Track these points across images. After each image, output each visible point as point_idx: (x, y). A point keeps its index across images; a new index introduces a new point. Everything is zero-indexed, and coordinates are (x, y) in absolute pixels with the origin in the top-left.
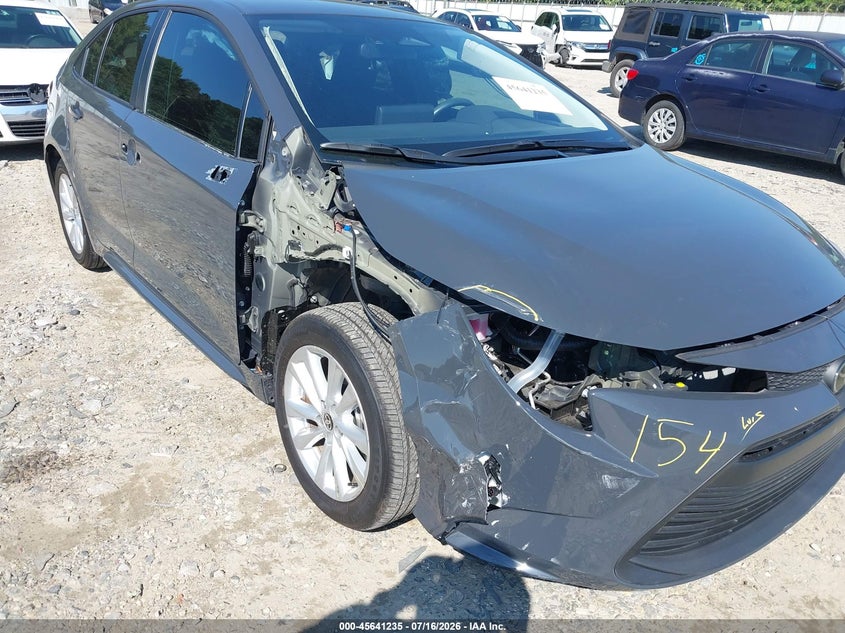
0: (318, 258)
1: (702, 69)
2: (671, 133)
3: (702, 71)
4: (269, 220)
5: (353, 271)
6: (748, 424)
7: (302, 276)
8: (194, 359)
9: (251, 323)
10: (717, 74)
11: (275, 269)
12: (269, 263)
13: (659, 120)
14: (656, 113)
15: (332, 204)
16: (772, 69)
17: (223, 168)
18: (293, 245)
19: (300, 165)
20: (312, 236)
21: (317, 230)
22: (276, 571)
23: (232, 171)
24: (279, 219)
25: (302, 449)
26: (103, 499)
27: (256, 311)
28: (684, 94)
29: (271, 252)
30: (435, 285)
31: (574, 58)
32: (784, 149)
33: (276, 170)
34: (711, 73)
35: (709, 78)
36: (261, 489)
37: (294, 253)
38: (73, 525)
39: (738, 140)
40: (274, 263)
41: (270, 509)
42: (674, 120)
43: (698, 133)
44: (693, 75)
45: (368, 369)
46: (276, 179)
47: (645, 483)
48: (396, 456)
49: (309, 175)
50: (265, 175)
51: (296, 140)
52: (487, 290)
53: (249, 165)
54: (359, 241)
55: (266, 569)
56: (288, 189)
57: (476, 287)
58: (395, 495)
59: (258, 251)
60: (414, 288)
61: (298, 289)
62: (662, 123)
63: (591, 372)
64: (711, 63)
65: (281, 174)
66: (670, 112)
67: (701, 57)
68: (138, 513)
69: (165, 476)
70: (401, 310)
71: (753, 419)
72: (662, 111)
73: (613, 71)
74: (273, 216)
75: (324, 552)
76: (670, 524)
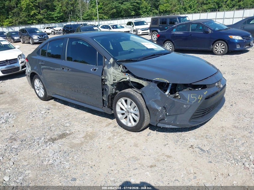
0: (121, 81)
1: (175, 32)
2: (171, 49)
3: (175, 33)
4: (108, 76)
5: (130, 82)
6: (205, 93)
7: (115, 86)
8: (83, 113)
9: (104, 98)
10: (179, 33)
11: (110, 86)
12: (108, 85)
13: (167, 46)
14: (166, 44)
15: (122, 71)
16: (192, 30)
17: (94, 68)
18: (114, 80)
19: (113, 65)
20: (119, 77)
21: (120, 76)
22: (125, 140)
23: (97, 68)
24: (110, 76)
25: (122, 120)
26: (83, 138)
27: (105, 96)
28: (172, 39)
29: (109, 83)
30: (147, 80)
31: (139, 33)
32: (199, 49)
33: (108, 67)
34: (178, 33)
35: (177, 34)
36: (114, 130)
37: (115, 82)
38: (80, 142)
39: (187, 48)
40: (109, 85)
41: (118, 133)
42: (171, 45)
43: (178, 48)
44: (173, 34)
45: (137, 98)
46: (108, 68)
47: (191, 106)
48: (145, 113)
49: (115, 66)
50: (105, 68)
51: (112, 60)
52: (158, 79)
53: (102, 67)
54: (130, 76)
55: (123, 140)
56: (112, 70)
57: (156, 79)
58: (146, 120)
59: (106, 83)
60: (143, 82)
61: (114, 89)
62: (168, 46)
63: (177, 91)
64: (177, 30)
65: (109, 67)
66: (170, 44)
67: (174, 30)
68: (91, 138)
69: (93, 132)
70: (142, 86)
71: (206, 93)
72: (168, 44)
73: (151, 35)
74: (109, 76)
75: (132, 136)
76: (197, 110)
